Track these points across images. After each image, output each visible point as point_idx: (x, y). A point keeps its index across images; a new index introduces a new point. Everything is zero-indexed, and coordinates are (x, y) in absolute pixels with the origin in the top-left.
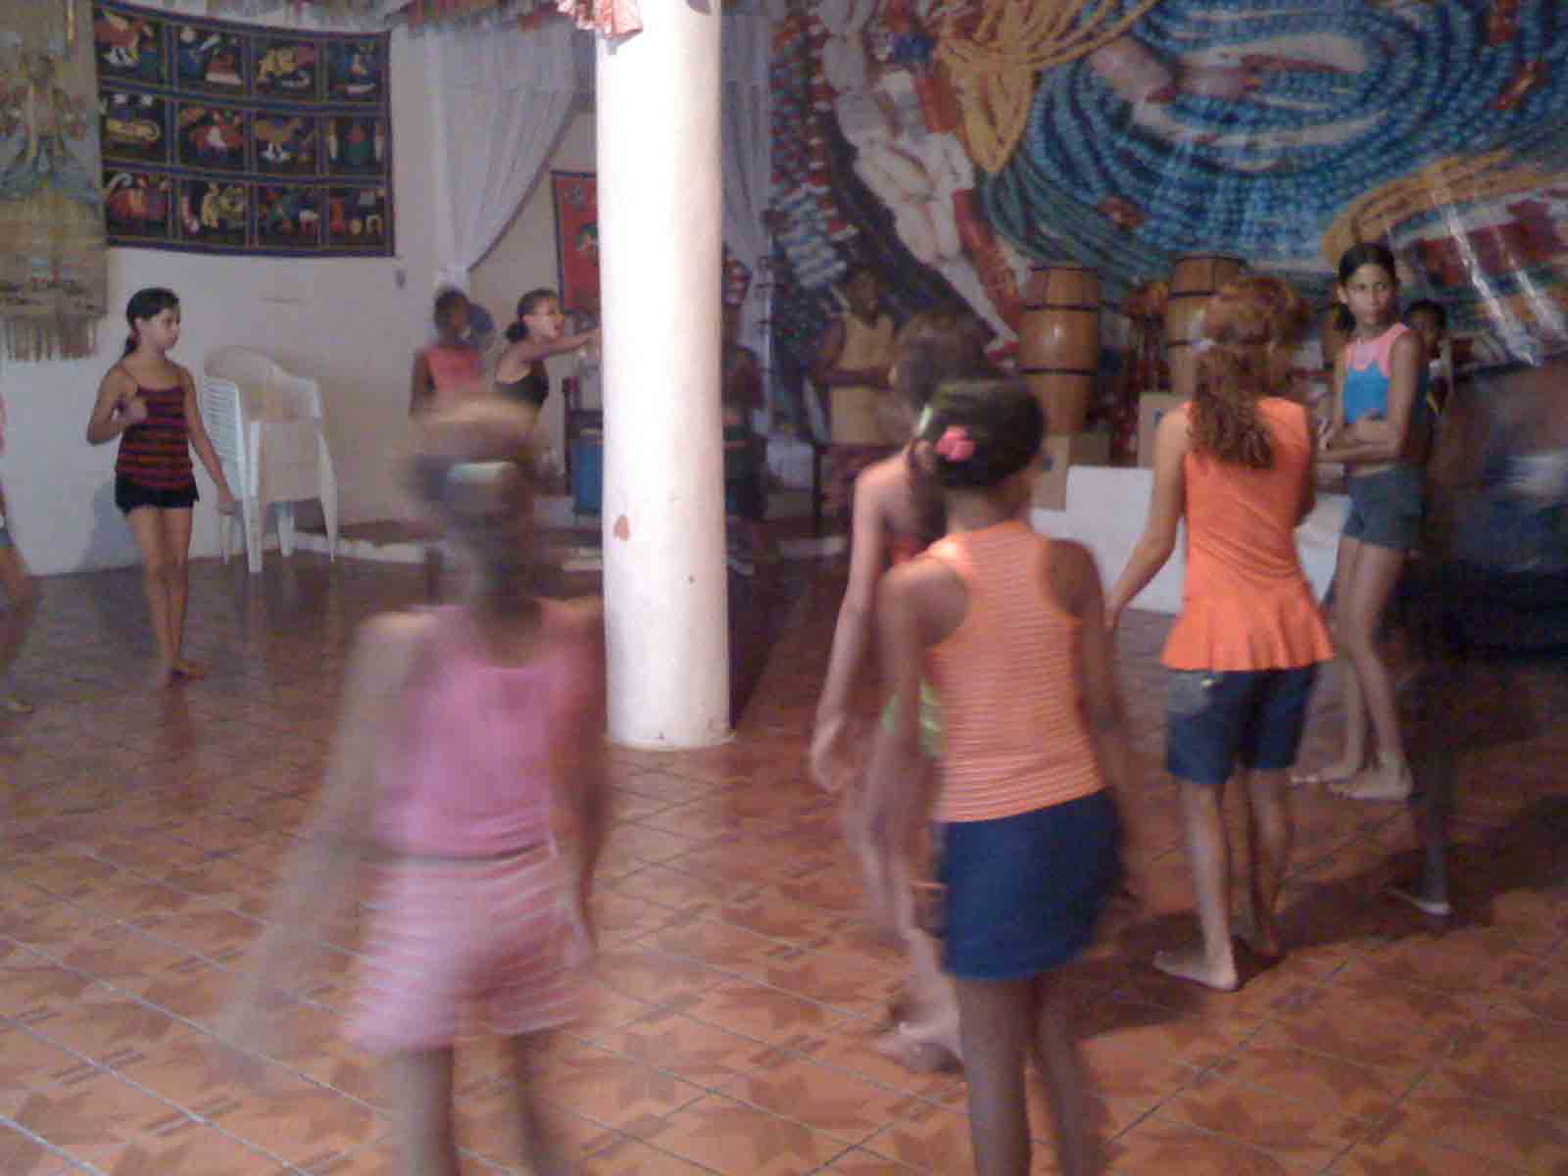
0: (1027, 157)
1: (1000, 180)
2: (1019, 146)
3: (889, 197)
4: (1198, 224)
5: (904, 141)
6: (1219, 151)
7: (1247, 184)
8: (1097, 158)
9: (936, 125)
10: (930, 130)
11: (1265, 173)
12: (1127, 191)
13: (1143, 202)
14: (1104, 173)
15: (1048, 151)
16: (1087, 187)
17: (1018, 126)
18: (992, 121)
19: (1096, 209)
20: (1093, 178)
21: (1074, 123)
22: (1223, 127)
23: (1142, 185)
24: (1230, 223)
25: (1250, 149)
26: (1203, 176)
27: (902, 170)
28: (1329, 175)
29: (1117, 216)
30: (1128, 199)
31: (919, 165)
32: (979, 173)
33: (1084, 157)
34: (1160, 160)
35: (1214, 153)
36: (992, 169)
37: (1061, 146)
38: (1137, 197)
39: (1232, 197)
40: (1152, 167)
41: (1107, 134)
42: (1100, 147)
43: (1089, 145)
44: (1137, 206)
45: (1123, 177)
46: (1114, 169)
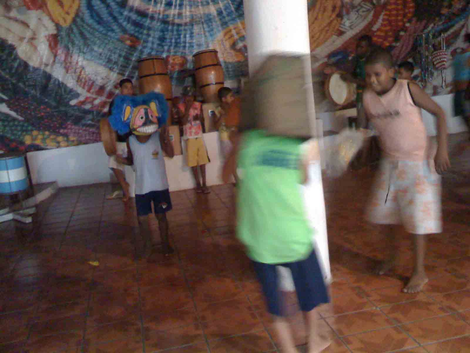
0: (82, 20)
1: (70, 29)
2: (77, 15)
3: (11, 40)
4: (164, 44)
5: (13, 13)
6: (168, 16)
7: (181, 28)
8: (115, 19)
9: (31, 7)
10: (29, 9)
11: (186, 24)
12: (132, 32)
13: (140, 36)
14: (120, 26)
15: (92, 16)
16: (113, 31)
17: (75, 7)
18: (61, 4)
19: (118, 40)
20: (115, 27)
21: (102, 5)
22: (167, 7)
23: (137, 29)
24: (177, 43)
25: (180, 14)
26: (163, 26)
27: (16, 28)
28: (210, 24)
29: (128, 42)
30: (132, 35)
31: (26, 25)
32: (58, 26)
33: (110, 19)
34: (144, 20)
35: (165, 17)
36: (65, 25)
37: (98, 15)
38: (136, 34)
39: (175, 33)
40: (141, 22)
41: (117, 10)
42: (116, 15)
43: (111, 14)
44: (137, 38)
45: (129, 27)
46: (125, 24)
